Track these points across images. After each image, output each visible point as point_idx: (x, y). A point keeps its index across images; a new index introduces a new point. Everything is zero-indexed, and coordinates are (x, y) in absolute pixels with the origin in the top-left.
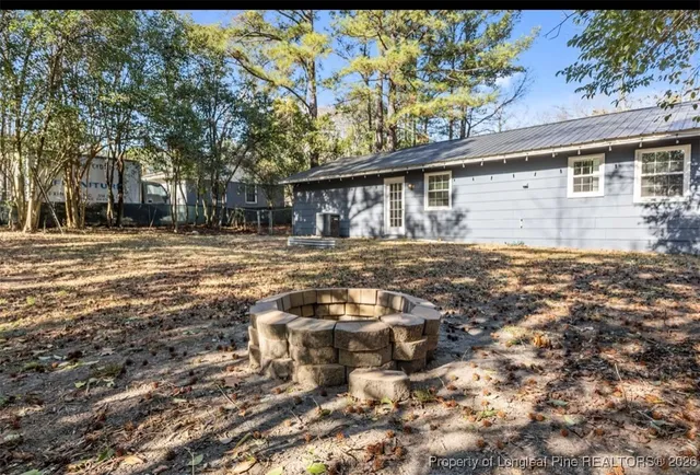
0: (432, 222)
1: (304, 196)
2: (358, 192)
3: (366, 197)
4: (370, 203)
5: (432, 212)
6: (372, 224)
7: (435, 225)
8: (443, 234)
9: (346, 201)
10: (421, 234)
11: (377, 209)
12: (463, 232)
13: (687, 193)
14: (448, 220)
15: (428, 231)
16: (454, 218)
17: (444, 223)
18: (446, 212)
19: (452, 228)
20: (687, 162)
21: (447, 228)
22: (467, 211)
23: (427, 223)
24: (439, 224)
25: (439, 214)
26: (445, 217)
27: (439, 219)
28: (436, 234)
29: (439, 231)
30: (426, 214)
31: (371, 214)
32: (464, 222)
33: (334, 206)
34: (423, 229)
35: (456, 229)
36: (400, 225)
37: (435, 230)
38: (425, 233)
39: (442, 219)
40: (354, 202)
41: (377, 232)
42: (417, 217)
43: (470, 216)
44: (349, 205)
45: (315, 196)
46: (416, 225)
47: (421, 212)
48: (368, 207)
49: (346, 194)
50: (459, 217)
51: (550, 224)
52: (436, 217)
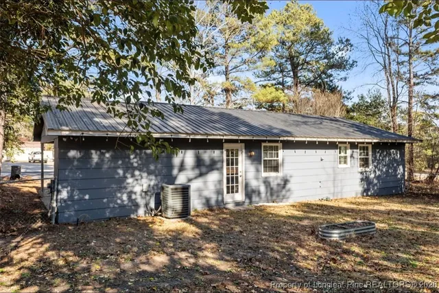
0: (267, 187)
1: (88, 157)
2: (189, 157)
3: (199, 163)
4: (204, 170)
5: (266, 178)
6: (206, 193)
7: (269, 189)
8: (274, 198)
9: (171, 167)
10: (257, 199)
11: (213, 177)
12: (288, 194)
13: (370, 167)
14: (278, 185)
15: (263, 195)
16: (283, 183)
17: (275, 188)
18: (277, 178)
19: (281, 191)
20: (370, 153)
21: (278, 192)
22: (291, 177)
23: (263, 189)
24: (272, 189)
25: (271, 180)
26: (276, 183)
27: (272, 184)
28: (270, 198)
29: (272, 195)
30: (261, 180)
31: (205, 182)
32: (288, 186)
33: (149, 173)
34: (259, 193)
35: (284, 192)
36: (237, 192)
37: (269, 194)
38: (261, 198)
39: (274, 184)
40: (182, 167)
41: (213, 202)
42: (254, 184)
43: (292, 180)
44: (175, 172)
45: (114, 158)
46: (253, 191)
47: (257, 179)
48: (201, 175)
49: (170, 157)
50: (286, 181)
51: (330, 184)
52: (269, 183)
